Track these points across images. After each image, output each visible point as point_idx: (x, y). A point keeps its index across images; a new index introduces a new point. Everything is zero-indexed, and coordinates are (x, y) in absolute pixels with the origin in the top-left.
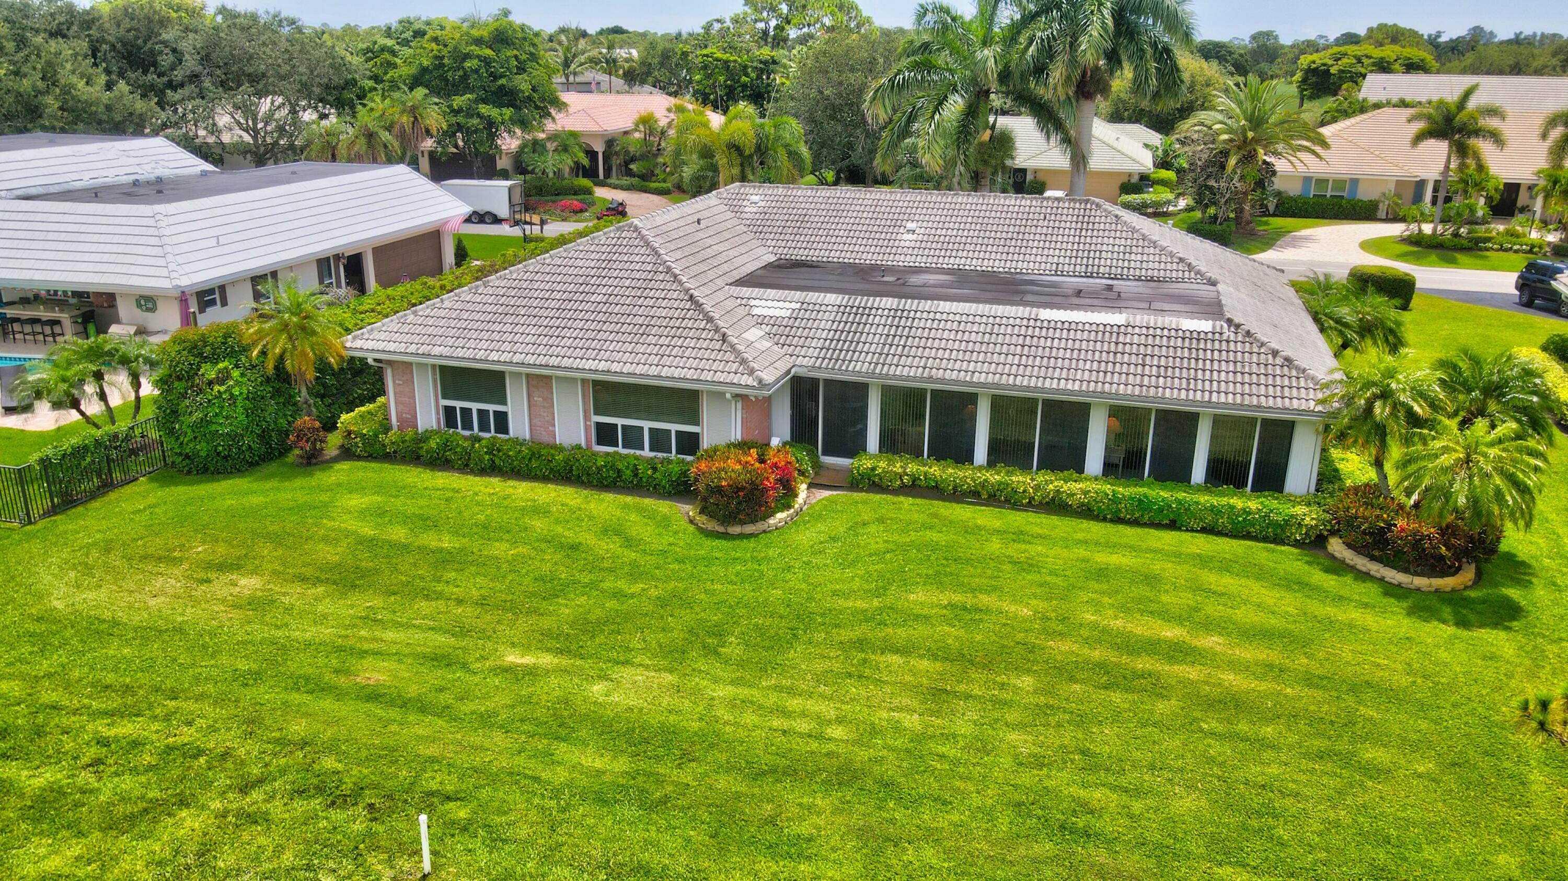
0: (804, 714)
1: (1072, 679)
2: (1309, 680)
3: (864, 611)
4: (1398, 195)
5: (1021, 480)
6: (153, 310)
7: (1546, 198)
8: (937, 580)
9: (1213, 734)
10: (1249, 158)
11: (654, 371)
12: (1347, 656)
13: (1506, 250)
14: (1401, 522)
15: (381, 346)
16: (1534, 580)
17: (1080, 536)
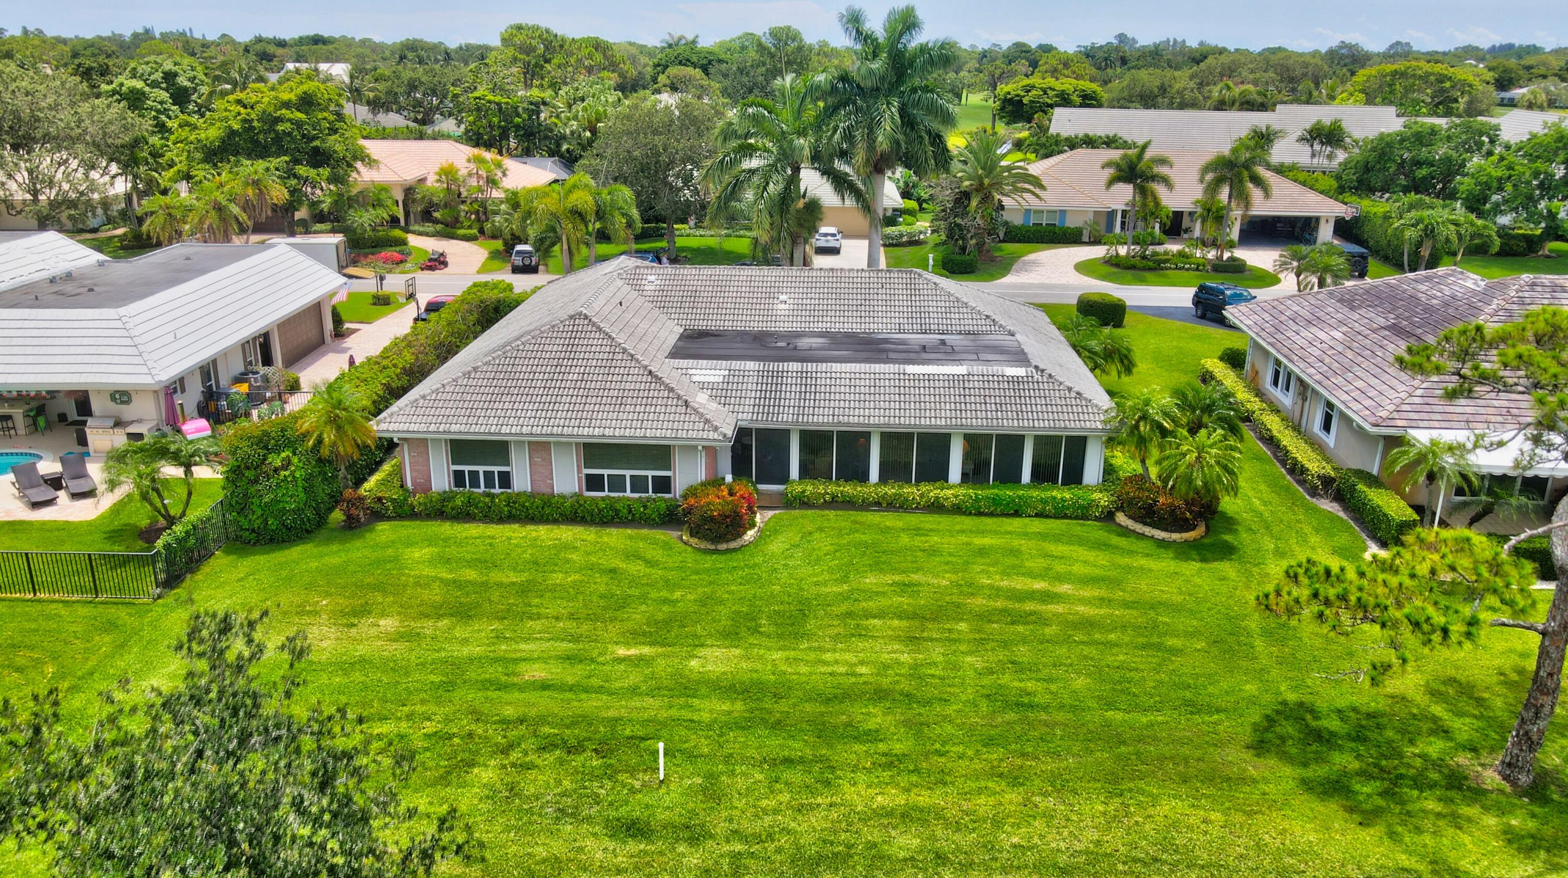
0: (837, 662)
1: (990, 621)
2: (1126, 605)
3: (840, 594)
4: (1096, 222)
5: (911, 491)
6: (128, 402)
7: (1203, 222)
8: (877, 566)
9: (1083, 643)
10: (986, 198)
11: (639, 433)
12: (1144, 587)
13: (1181, 269)
14: (1161, 500)
15: (405, 427)
16: (1240, 528)
17: (958, 527)
